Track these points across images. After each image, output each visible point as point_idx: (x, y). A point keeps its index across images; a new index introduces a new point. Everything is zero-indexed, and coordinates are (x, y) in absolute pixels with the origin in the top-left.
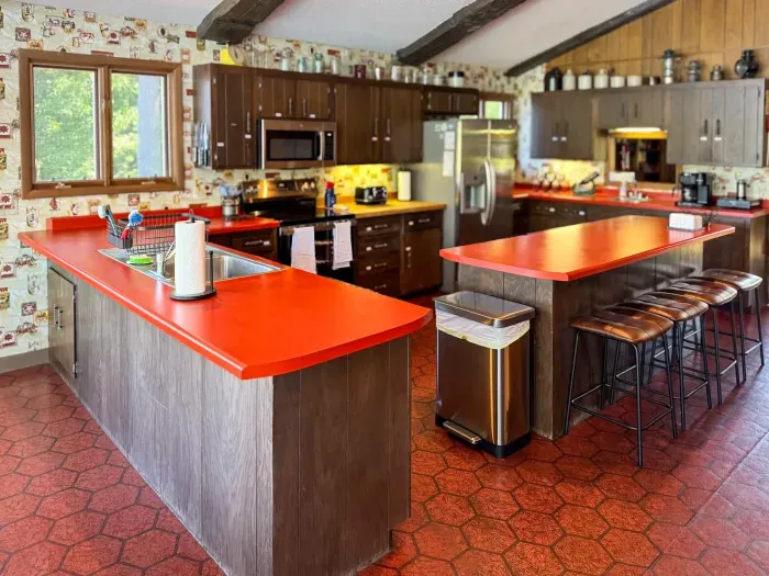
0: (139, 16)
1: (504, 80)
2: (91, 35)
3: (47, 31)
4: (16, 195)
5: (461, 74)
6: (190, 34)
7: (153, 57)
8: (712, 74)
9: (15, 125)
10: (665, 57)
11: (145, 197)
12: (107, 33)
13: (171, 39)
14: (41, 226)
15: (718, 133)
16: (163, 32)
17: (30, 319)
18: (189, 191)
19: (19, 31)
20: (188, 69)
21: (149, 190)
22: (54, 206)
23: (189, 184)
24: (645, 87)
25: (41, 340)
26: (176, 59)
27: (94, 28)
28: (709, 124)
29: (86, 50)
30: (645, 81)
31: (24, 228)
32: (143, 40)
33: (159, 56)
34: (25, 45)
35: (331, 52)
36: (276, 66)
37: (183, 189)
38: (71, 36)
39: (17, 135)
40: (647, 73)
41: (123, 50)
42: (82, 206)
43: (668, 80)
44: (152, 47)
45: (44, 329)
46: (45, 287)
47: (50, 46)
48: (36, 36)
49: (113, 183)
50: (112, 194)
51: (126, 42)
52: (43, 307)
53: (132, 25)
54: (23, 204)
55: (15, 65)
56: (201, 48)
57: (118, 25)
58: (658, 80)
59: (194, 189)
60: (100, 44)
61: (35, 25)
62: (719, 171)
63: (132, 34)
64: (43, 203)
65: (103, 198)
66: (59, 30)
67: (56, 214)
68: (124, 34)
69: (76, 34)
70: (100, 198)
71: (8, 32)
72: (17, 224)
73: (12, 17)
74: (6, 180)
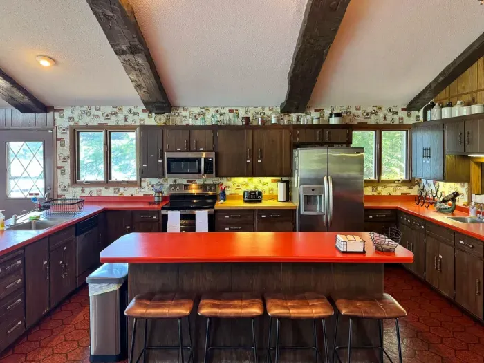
2: (98, 117)
3: (81, 117)
4: (68, 185)
5: (338, 115)
6: (143, 111)
7: (126, 123)
9: (68, 157)
11: (121, 190)
12: (105, 115)
13: (135, 114)
16: (131, 111)
18: (144, 188)
19: (70, 118)
21: (124, 186)
22: (83, 191)
23: (143, 184)
26: (137, 123)
29: (96, 123)
32: (121, 116)
33: (129, 123)
34: (72, 124)
35: (231, 111)
37: (141, 187)
38: (90, 117)
39: (69, 161)
41: (112, 122)
42: (94, 192)
44: (125, 119)
47: (81, 123)
48: (76, 120)
50: (107, 188)
51: (113, 118)
53: (116, 110)
54: (71, 190)
55: (68, 132)
56: (150, 117)
57: (109, 111)
59: (146, 187)
60: (102, 120)
61: (76, 115)
63: (116, 114)
64: (78, 190)
65: (103, 189)
66: (85, 116)
67: (84, 195)
68: (112, 114)
69: (92, 117)
70: (101, 188)
71: (66, 119)
72: (69, 197)
73: (67, 112)
74: (64, 179)
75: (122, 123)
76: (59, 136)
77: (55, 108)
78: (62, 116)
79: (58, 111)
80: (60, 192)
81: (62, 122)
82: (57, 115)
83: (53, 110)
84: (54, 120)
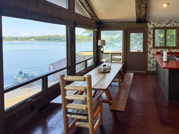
0: (171, 20)
2: (163, 24)
3: (157, 24)
4: (152, 48)
7: (174, 26)
9: (152, 38)
11: (171, 50)
12: (166, 23)
13: (177, 23)
14: (155, 53)
16: (175, 22)
17: (153, 66)
19: (153, 25)
22: (157, 50)
25: (155, 69)
26: (178, 26)
27: (164, 23)
29: (162, 26)
31: (153, 53)
32: (172, 23)
33: (175, 26)
34: (154, 27)
37: (178, 49)
38: (160, 24)
39: (152, 39)
41: (168, 26)
44: (173, 25)
45: (155, 68)
46: (155, 62)
47: (157, 26)
48: (155, 25)
50: (166, 49)
52: (155, 65)
53: (170, 21)
54: (153, 49)
55: (152, 30)
60: (165, 25)
61: (155, 24)
63: (170, 23)
64: (156, 49)
67: (157, 51)
68: (168, 23)
70: (164, 49)
72: (152, 52)
73: (152, 23)
74: (150, 46)
76: (149, 31)
77: (148, 21)
78: (150, 24)
79: (149, 22)
80: (149, 50)
81: (150, 26)
82: (148, 24)
83: (147, 22)
84: (147, 25)
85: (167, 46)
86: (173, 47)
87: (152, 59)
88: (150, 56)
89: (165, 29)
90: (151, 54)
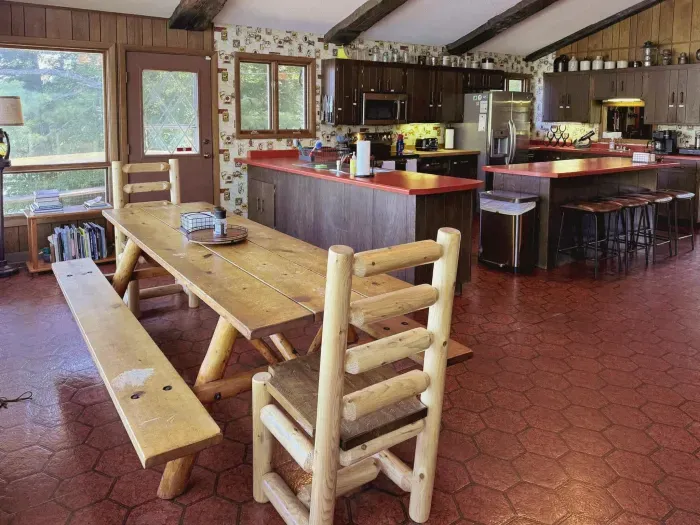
0: (295, 30)
1: (523, 64)
2: (269, 43)
3: (248, 41)
4: (233, 136)
5: (491, 60)
6: (320, 40)
7: (301, 55)
8: (679, 59)
9: (233, 97)
10: (645, 47)
11: (295, 141)
12: (277, 41)
13: (310, 43)
14: (244, 155)
15: (682, 102)
16: (306, 39)
17: (239, 207)
18: (318, 139)
19: (234, 41)
20: (319, 62)
21: (297, 137)
22: (251, 144)
23: (319, 134)
24: (631, 69)
26: (313, 56)
27: (269, 38)
28: (676, 95)
29: (266, 52)
30: (630, 65)
31: (237, 156)
32: (295, 45)
33: (304, 54)
34: (237, 50)
35: (402, 48)
36: (370, 59)
37: (315, 137)
38: (259, 43)
39: (233, 101)
40: (633, 58)
41: (284, 52)
42: (263, 144)
43: (647, 64)
44: (300, 49)
46: (246, 190)
47: (249, 50)
48: (242, 44)
49: (279, 132)
50: (279, 139)
51: (286, 46)
52: (245, 201)
53: (289, 35)
54: (236, 142)
55: (233, 61)
56: (326, 48)
57: (283, 36)
58: (640, 64)
59: (321, 137)
60: (274, 48)
61: (242, 38)
62: (684, 130)
63: (288, 41)
64: (246, 142)
65: (274, 141)
66: (253, 40)
67: (252, 149)
68: (286, 41)
69: (261, 42)
70: (272, 140)
71: (229, 42)
72: (234, 154)
73: (231, 33)
74: (227, 128)
75: (296, 54)
76: (221, 65)
77: (216, 26)
78: (224, 38)
79: (219, 29)
80: (222, 146)
81: (224, 47)
82: (217, 35)
83: (212, 28)
84: (213, 42)
85: (282, 127)
86: (301, 131)
87: (236, 181)
88: (227, 168)
89: (273, 64)
90: (232, 160)
